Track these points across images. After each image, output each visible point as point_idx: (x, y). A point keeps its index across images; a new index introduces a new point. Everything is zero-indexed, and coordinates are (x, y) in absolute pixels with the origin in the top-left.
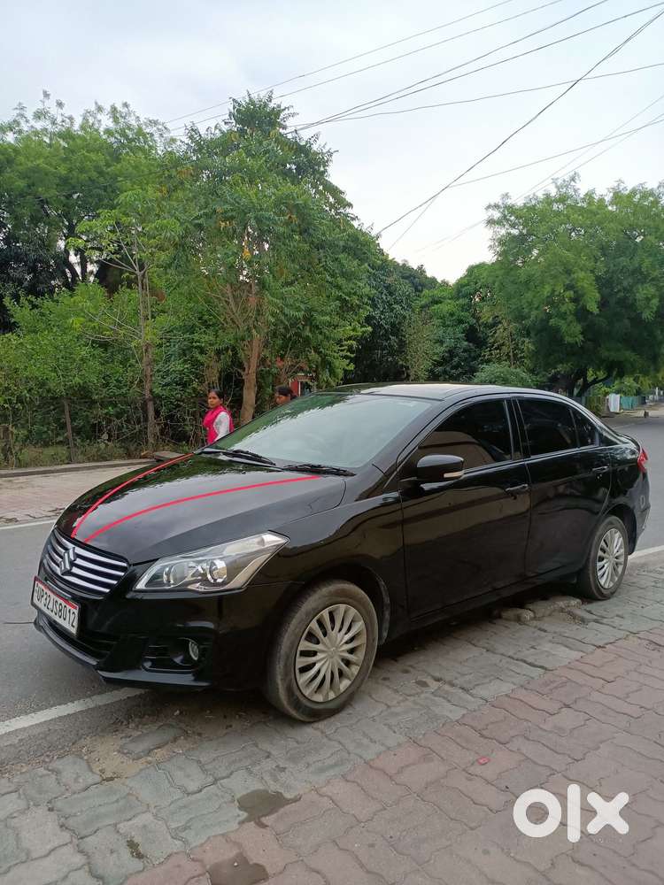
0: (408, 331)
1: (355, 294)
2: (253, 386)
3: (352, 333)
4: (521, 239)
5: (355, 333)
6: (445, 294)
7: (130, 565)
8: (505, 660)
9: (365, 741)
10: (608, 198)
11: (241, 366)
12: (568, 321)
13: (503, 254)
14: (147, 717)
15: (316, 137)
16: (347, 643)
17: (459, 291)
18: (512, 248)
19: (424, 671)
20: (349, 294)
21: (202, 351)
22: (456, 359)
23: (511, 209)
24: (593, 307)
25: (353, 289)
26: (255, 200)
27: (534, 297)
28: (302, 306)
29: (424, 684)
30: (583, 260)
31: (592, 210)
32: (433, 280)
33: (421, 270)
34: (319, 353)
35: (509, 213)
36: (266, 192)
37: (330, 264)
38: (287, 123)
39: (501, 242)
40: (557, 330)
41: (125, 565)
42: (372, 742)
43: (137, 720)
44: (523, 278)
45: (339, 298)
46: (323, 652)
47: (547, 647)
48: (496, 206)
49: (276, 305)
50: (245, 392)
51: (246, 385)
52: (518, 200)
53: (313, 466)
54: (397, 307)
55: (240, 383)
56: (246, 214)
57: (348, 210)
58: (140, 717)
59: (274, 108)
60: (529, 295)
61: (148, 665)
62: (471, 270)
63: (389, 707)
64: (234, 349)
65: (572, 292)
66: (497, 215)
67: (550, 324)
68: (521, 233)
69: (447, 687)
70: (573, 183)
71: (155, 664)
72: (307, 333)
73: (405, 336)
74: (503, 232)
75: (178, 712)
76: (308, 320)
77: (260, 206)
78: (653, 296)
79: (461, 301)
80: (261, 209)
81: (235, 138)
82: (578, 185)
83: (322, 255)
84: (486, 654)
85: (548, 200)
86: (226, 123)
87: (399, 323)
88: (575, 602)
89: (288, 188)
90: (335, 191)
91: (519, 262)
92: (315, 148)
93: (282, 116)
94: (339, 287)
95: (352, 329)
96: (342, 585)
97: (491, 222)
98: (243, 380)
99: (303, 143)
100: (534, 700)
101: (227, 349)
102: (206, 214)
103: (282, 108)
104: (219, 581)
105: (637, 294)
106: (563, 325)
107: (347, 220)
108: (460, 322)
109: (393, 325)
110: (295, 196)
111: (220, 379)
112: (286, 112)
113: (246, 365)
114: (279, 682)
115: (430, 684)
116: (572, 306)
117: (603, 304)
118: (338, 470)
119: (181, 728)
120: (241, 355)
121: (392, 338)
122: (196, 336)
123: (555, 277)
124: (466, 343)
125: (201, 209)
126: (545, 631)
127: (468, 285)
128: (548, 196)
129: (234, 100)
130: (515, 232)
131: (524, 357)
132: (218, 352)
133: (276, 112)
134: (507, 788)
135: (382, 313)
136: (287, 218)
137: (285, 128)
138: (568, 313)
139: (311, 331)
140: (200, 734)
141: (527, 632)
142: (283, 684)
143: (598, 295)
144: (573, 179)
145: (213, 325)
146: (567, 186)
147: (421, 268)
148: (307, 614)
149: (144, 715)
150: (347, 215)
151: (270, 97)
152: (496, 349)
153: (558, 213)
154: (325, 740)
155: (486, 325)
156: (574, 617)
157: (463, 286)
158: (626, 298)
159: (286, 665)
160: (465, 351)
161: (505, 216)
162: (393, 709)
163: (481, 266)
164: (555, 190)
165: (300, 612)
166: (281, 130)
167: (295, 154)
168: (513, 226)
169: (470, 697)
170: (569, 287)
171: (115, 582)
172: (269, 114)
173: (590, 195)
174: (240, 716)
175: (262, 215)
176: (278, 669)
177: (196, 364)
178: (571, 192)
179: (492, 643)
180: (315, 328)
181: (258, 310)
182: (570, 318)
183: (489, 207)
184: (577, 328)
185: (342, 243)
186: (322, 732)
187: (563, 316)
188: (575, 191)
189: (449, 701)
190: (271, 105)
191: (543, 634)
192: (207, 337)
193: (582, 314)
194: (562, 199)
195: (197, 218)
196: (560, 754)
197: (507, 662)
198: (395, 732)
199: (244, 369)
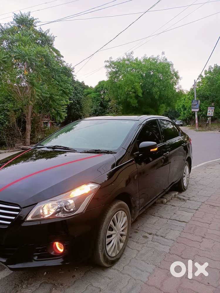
0: (83, 103)
1: (67, 88)
2: (30, 123)
3: (66, 103)
4: (116, 73)
5: (67, 103)
6: (92, 91)
7: (21, 208)
8: (169, 221)
9: (139, 271)
10: (142, 60)
11: (24, 116)
12: (133, 99)
13: (111, 77)
14: (30, 279)
15: (49, 31)
16: (122, 227)
17: (96, 90)
18: (113, 75)
19: (142, 231)
20: (65, 89)
21: (8, 111)
22: (97, 113)
23: (112, 62)
24: (140, 95)
25: (66, 87)
26: (28, 52)
27: (122, 91)
28: (48, 93)
29: (146, 237)
30: (137, 80)
31: (137, 64)
32: (87, 86)
33: (83, 83)
34: (56, 110)
35: (112, 64)
36: (31, 50)
37: (57, 77)
38: (37, 25)
39: (110, 74)
40: (130, 102)
41: (18, 208)
42: (142, 271)
43: (26, 282)
44: (118, 86)
45: (61, 90)
46: (114, 234)
47: (179, 212)
48: (108, 61)
49: (39, 92)
50: (27, 126)
51: (27, 123)
52: (115, 59)
53: (96, 150)
54: (78, 94)
55: (25, 122)
56: (24, 57)
57: (62, 59)
58: (27, 280)
59: (31, 18)
60: (121, 91)
61: (36, 258)
62: (100, 83)
63: (138, 251)
64: (22, 109)
65: (134, 90)
66: (108, 64)
67: (128, 100)
68: (116, 71)
69: (155, 237)
70: (131, 55)
71: (39, 257)
72: (51, 102)
73: (82, 105)
74: (110, 70)
75: (46, 273)
76: (51, 98)
77: (30, 54)
78: (158, 91)
79: (98, 93)
80: (31, 56)
81: (16, 28)
82: (133, 55)
83: (54, 74)
84: (160, 219)
85: (124, 60)
86: (12, 23)
87: (80, 100)
88: (177, 193)
89: (40, 48)
90: (57, 51)
91: (116, 80)
92: (48, 35)
93: (34, 22)
94: (61, 86)
95: (65, 102)
96: (120, 202)
97: (106, 66)
98: (26, 121)
99: (43, 33)
100: (190, 236)
101: (19, 110)
102: (7, 57)
103: (34, 19)
104: (72, 210)
105: (153, 90)
106: (131, 101)
107: (62, 62)
108: (98, 100)
109: (78, 101)
110: (43, 51)
111: (16, 121)
112: (36, 20)
113: (26, 115)
114: (100, 253)
115: (148, 237)
116: (134, 94)
117: (143, 94)
118: (108, 151)
119: (51, 283)
120: (25, 112)
121: (78, 105)
122: (6, 105)
123: (128, 85)
124: (100, 107)
125: (5, 55)
126: (175, 206)
127: (99, 88)
128: (124, 58)
129: (15, 14)
130: (114, 70)
131: (119, 111)
132: (15, 111)
133: (32, 20)
134: (209, 283)
135: (74, 97)
136: (41, 59)
137: (36, 26)
138: (133, 97)
139: (52, 102)
140: (62, 285)
141: (168, 207)
142: (102, 254)
143: (142, 91)
144: (132, 53)
145: (12, 101)
146: (130, 56)
147: (83, 82)
148: (109, 219)
149: (29, 279)
150: (61, 61)
151: (29, 14)
152: (110, 109)
153: (127, 64)
154: (121, 275)
155: (106, 101)
156: (180, 199)
157: (98, 88)
158: (150, 92)
159: (103, 244)
160: (100, 110)
161: (111, 65)
162: (141, 252)
163: (103, 81)
164: (126, 57)
165: (106, 218)
166: (35, 28)
167: (40, 36)
168: (113, 68)
169: (166, 240)
170: (133, 88)
171: (14, 218)
172: (29, 21)
173: (136, 59)
174: (77, 269)
175: (31, 58)
176: (99, 247)
177: (6, 115)
178: (131, 57)
179: (160, 214)
180: (54, 101)
181: (32, 94)
182: (133, 98)
183: (105, 61)
184: (136, 101)
185: (61, 70)
186: (118, 271)
187: (131, 98)
188: (133, 57)
189: (160, 244)
190: (30, 17)
191: (175, 207)
192: (10, 105)
193: (137, 97)
194: (128, 60)
195: (4, 58)
196: (216, 261)
197: (170, 222)
198: (148, 264)
199: (26, 117)
